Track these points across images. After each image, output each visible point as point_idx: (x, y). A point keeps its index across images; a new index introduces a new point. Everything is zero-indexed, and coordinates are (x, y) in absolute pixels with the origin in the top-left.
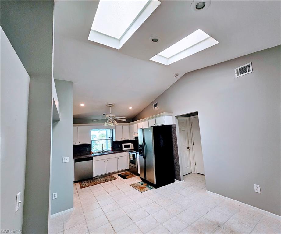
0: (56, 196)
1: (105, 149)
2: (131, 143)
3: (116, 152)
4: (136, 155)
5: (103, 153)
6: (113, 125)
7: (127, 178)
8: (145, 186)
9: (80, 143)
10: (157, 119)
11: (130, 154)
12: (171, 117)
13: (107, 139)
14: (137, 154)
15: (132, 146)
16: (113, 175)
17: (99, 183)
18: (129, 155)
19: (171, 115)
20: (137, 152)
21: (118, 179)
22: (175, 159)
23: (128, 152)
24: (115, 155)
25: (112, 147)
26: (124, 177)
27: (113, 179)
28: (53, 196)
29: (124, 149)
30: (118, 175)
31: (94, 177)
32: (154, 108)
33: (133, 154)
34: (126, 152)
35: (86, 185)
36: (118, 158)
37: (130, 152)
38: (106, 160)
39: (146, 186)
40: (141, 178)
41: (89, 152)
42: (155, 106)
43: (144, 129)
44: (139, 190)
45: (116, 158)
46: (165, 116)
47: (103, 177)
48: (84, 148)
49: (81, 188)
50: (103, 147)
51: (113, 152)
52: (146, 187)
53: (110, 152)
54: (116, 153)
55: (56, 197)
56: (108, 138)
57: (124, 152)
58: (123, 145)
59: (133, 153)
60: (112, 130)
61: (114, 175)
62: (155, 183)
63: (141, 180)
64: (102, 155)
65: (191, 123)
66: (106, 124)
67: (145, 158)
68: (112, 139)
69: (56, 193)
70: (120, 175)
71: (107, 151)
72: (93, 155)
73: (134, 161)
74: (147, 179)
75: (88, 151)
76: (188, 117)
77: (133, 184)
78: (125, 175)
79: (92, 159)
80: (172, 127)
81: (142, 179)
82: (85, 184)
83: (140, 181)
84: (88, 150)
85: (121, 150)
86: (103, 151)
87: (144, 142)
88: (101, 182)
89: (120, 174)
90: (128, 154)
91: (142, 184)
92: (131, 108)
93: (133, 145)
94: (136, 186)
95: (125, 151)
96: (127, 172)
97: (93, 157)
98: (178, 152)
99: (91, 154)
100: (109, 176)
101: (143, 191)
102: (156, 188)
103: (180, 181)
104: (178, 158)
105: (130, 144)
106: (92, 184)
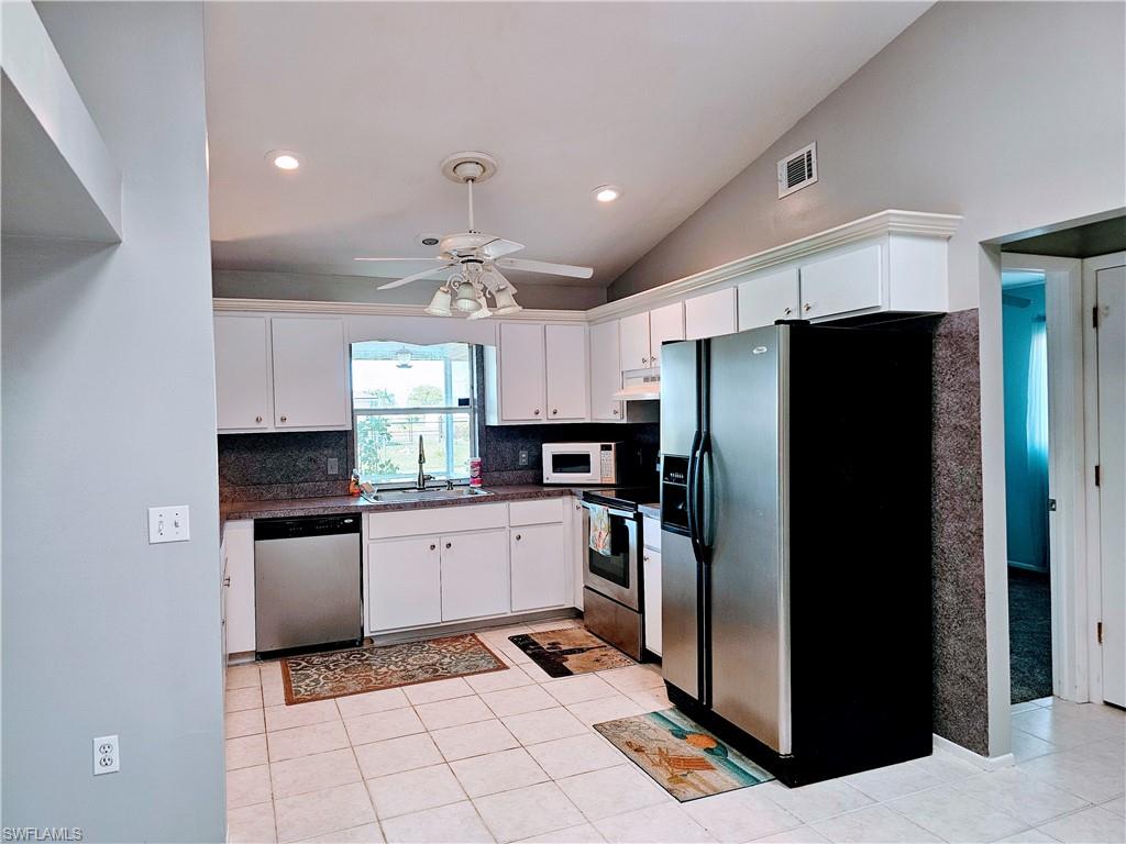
0: (115, 755)
1: (435, 468)
2: (599, 445)
3: (501, 492)
4: (632, 526)
5: (425, 493)
6: (485, 312)
7: (569, 673)
8: (699, 753)
9: (283, 420)
10: (810, 268)
11: (593, 515)
12: (944, 246)
13: (448, 410)
14: (639, 518)
15: (603, 463)
16: (480, 636)
17: (395, 681)
18: (588, 522)
19: (936, 238)
20: (641, 508)
21: (513, 668)
22: (950, 587)
23: (578, 502)
24: (497, 512)
25: (478, 459)
26: (553, 662)
27: (483, 664)
28: (98, 756)
29: (550, 475)
30: (512, 639)
31: (371, 640)
32: (783, 189)
33: (610, 516)
34: (567, 499)
35: (317, 681)
36: (515, 533)
37: (588, 497)
38: (441, 543)
39: (708, 750)
40: (666, 681)
41: (344, 482)
42: (797, 172)
43: (708, 341)
44: (664, 775)
45: (504, 533)
46: (894, 241)
47: (421, 644)
48: (311, 454)
49: (290, 702)
50: (421, 459)
51: (483, 493)
52: (709, 758)
53: (465, 489)
54: (505, 498)
55: (115, 766)
56: (456, 404)
57: (549, 495)
58: (550, 450)
59: (612, 511)
60: (480, 350)
61: (487, 634)
62: (785, 747)
63: (671, 698)
64: (415, 506)
65: (1095, 310)
66: (440, 304)
67: (704, 554)
68: (482, 410)
69: (113, 739)
70: (523, 643)
71: (450, 484)
72: (362, 502)
73: (617, 561)
74: (718, 705)
75: (335, 479)
76: (1079, 260)
77: (617, 724)
78: (554, 645)
79: (356, 527)
80: (942, 330)
81: (675, 694)
82: (316, 674)
83: (665, 706)
84: (335, 472)
85: (532, 484)
86: (423, 482)
87: (704, 442)
88: (409, 679)
89: (526, 637)
90: (580, 514)
91: (680, 734)
92: (607, 196)
93: (612, 454)
94: (638, 741)
95: (561, 494)
96: (568, 625)
97: (364, 516)
98: (979, 533)
99: (352, 495)
100: (457, 638)
101: (692, 792)
102: (791, 785)
103: (984, 751)
104: (982, 577)
105: (592, 449)
106: (352, 686)
